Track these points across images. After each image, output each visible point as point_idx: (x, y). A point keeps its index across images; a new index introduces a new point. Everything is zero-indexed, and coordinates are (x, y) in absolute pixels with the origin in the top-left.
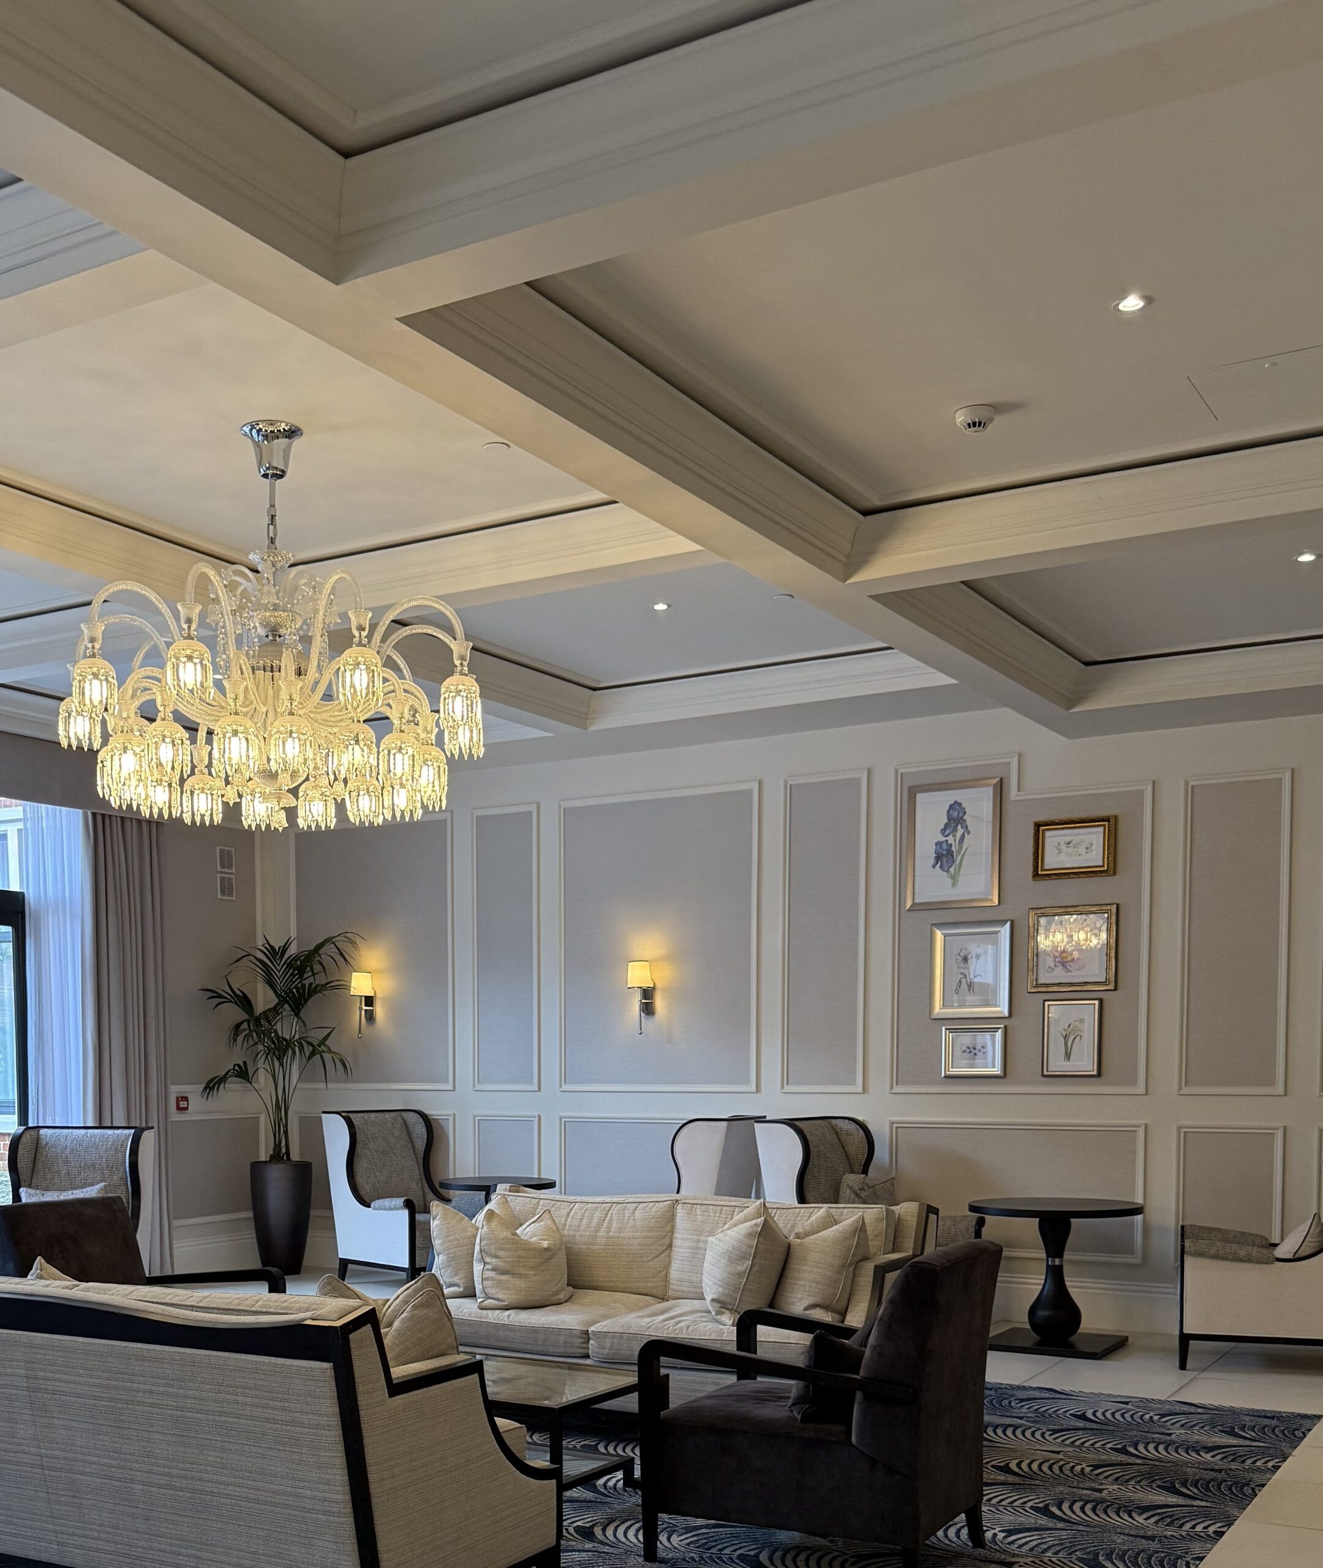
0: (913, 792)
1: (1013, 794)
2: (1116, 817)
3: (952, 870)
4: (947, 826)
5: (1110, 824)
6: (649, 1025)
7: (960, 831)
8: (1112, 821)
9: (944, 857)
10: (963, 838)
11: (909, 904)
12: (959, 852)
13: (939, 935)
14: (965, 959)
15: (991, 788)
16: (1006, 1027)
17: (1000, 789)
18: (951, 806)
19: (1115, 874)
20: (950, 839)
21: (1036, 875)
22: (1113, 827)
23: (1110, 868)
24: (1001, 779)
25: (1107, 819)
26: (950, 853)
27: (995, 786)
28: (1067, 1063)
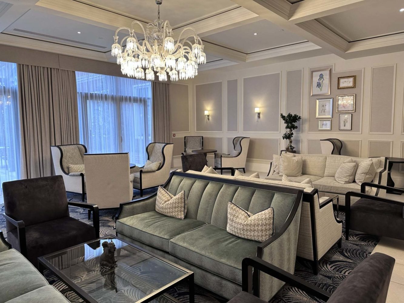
0: (312, 72)
1: (333, 72)
2: (356, 76)
3: (320, 88)
4: (319, 79)
5: (354, 77)
6: (259, 120)
7: (322, 80)
8: (355, 77)
9: (319, 85)
10: (323, 81)
11: (311, 95)
12: (322, 84)
13: (318, 101)
14: (323, 106)
15: (329, 71)
16: (331, 120)
17: (331, 71)
18: (320, 75)
19: (355, 88)
20: (320, 81)
21: (338, 88)
22: (355, 78)
23: (354, 87)
24: (331, 69)
25: (354, 76)
26: (320, 84)
27: (329, 70)
28: (344, 127)
